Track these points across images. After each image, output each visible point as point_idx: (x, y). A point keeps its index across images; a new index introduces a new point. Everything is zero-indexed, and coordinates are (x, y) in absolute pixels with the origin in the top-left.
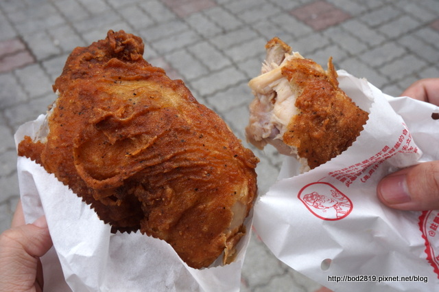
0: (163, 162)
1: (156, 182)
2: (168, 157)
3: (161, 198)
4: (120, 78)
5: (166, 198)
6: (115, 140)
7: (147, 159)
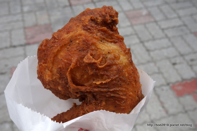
0: (108, 92)
1: (100, 98)
2: (111, 90)
3: (99, 104)
4: (104, 39)
5: (101, 105)
6: (92, 73)
7: (102, 88)
